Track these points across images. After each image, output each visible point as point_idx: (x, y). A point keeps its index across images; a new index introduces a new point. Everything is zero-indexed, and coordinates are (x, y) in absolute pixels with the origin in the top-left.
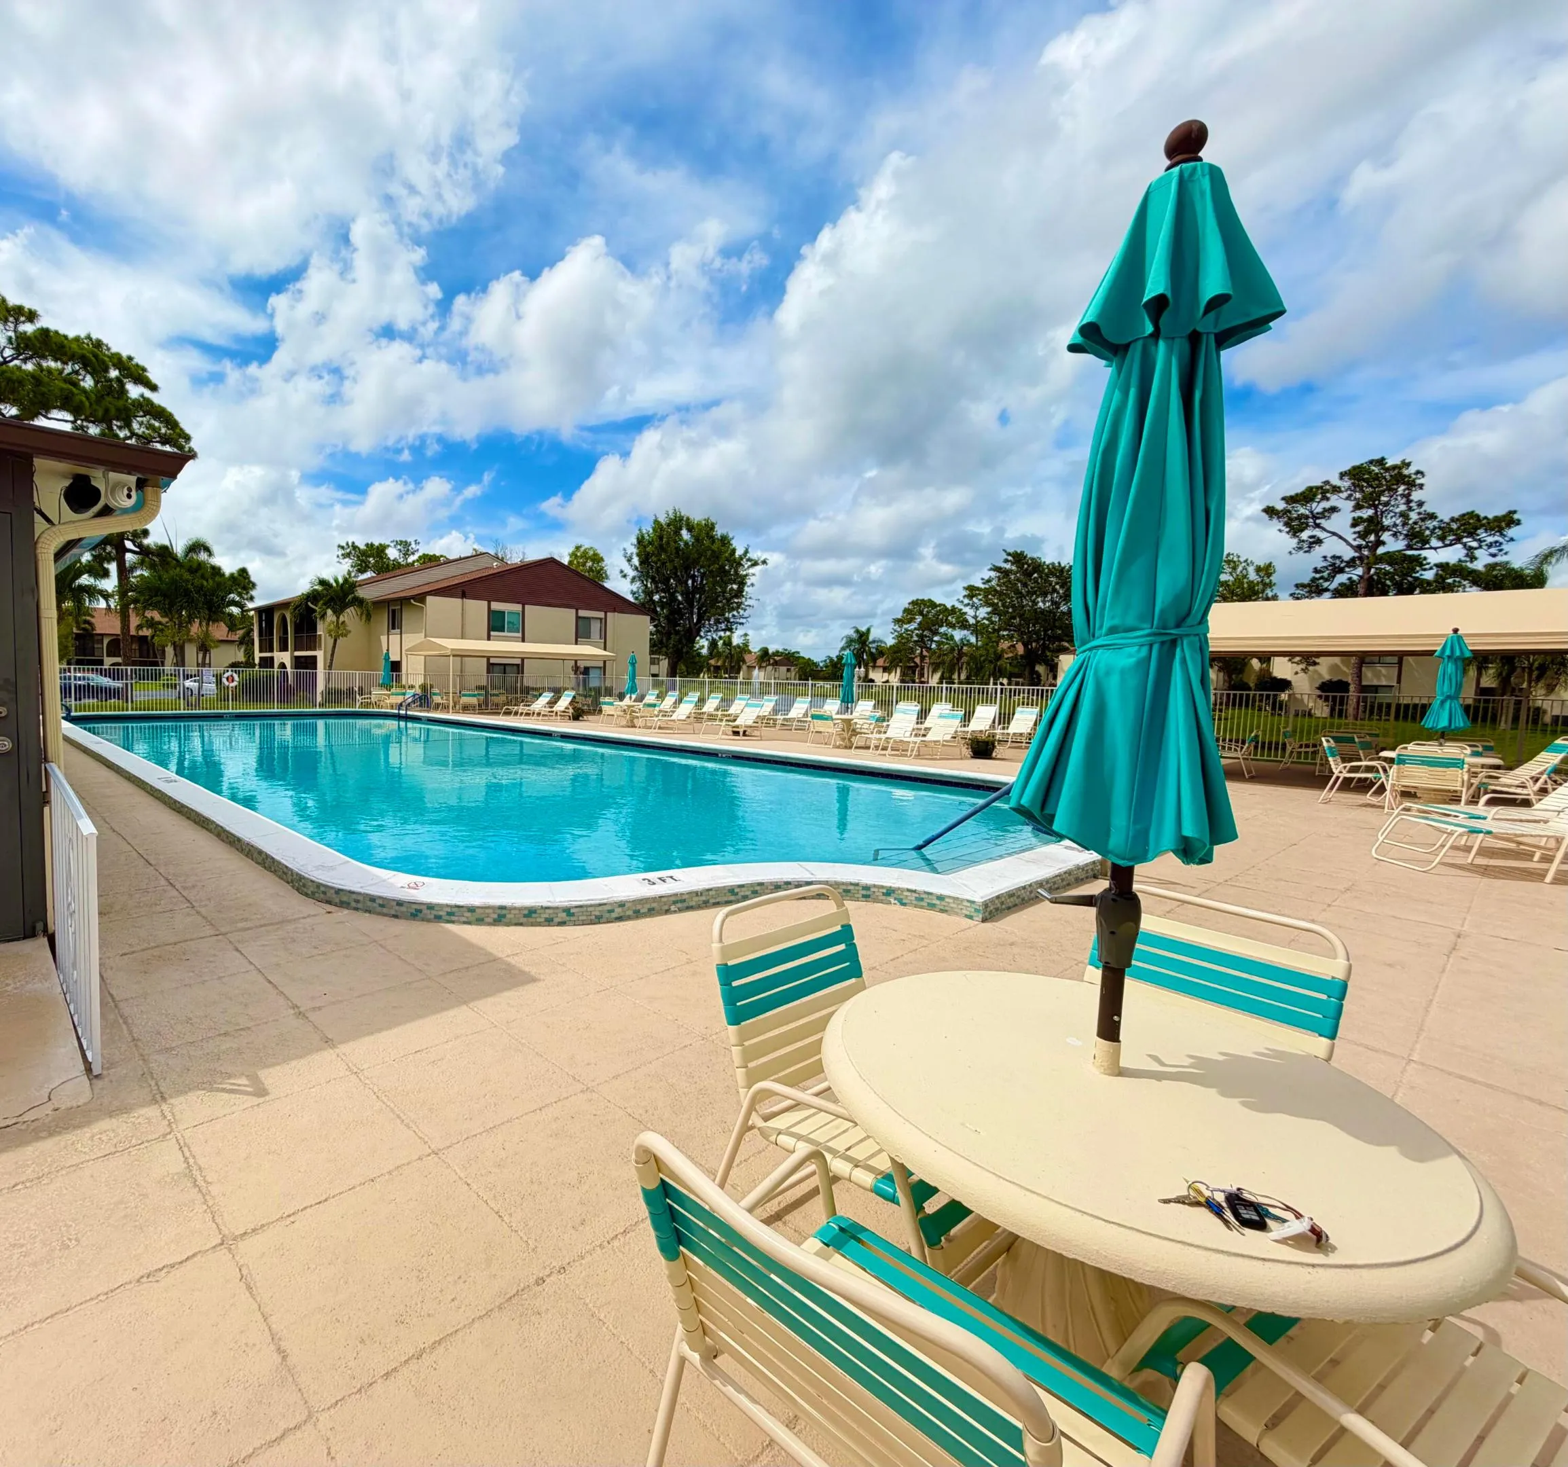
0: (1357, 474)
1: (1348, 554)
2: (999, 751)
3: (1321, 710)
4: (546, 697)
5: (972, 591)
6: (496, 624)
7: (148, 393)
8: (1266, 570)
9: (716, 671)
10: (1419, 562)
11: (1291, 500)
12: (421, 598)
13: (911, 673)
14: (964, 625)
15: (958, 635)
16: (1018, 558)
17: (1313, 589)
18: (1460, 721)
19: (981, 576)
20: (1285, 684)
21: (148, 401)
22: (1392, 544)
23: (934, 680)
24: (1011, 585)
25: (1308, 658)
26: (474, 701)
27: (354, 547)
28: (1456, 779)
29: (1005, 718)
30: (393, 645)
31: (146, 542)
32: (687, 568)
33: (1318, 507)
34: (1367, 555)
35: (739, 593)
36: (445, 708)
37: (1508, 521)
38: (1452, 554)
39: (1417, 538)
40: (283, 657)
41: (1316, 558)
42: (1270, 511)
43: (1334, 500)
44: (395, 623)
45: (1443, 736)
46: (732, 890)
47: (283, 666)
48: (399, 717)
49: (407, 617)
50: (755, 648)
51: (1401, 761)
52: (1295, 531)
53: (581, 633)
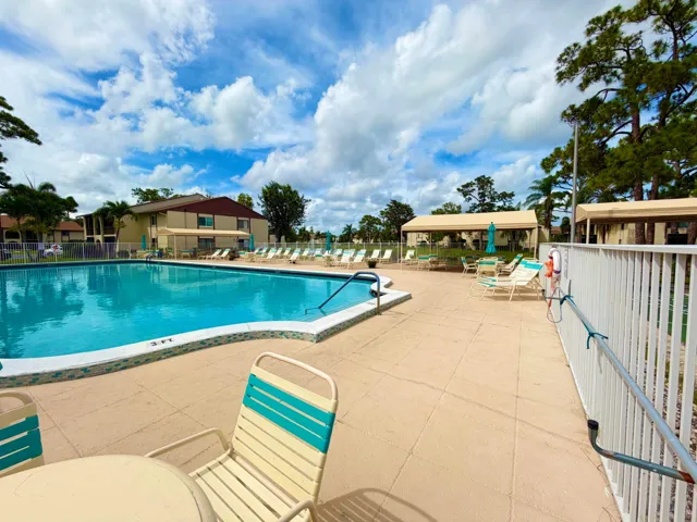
0: (478, 179)
1: (478, 203)
2: (377, 265)
3: (473, 248)
4: (218, 252)
5: (382, 213)
6: (201, 222)
7: (6, 111)
8: (459, 207)
9: (302, 240)
10: (493, 205)
11: (463, 186)
12: (165, 211)
13: (365, 239)
14: (380, 224)
15: (378, 226)
16: (394, 202)
17: (470, 212)
18: (494, 250)
19: (384, 208)
20: (464, 241)
21: (8, 115)
22: (488, 200)
23: (372, 242)
24: (392, 211)
25: (470, 232)
26: (188, 254)
27: (140, 190)
28: (493, 268)
29: (382, 253)
30: (153, 232)
31: (9, 183)
32: (282, 203)
33: (470, 189)
34: (482, 204)
35: (302, 212)
36: (174, 257)
37: (512, 195)
38: (501, 204)
39: (493, 199)
40: (99, 237)
41: (470, 204)
42: (458, 189)
43: (474, 187)
44: (154, 222)
45: (490, 255)
46: (202, 342)
47: (98, 241)
48: (146, 262)
49: (159, 220)
50: (315, 232)
51: (480, 263)
52: (465, 196)
53: (240, 226)
